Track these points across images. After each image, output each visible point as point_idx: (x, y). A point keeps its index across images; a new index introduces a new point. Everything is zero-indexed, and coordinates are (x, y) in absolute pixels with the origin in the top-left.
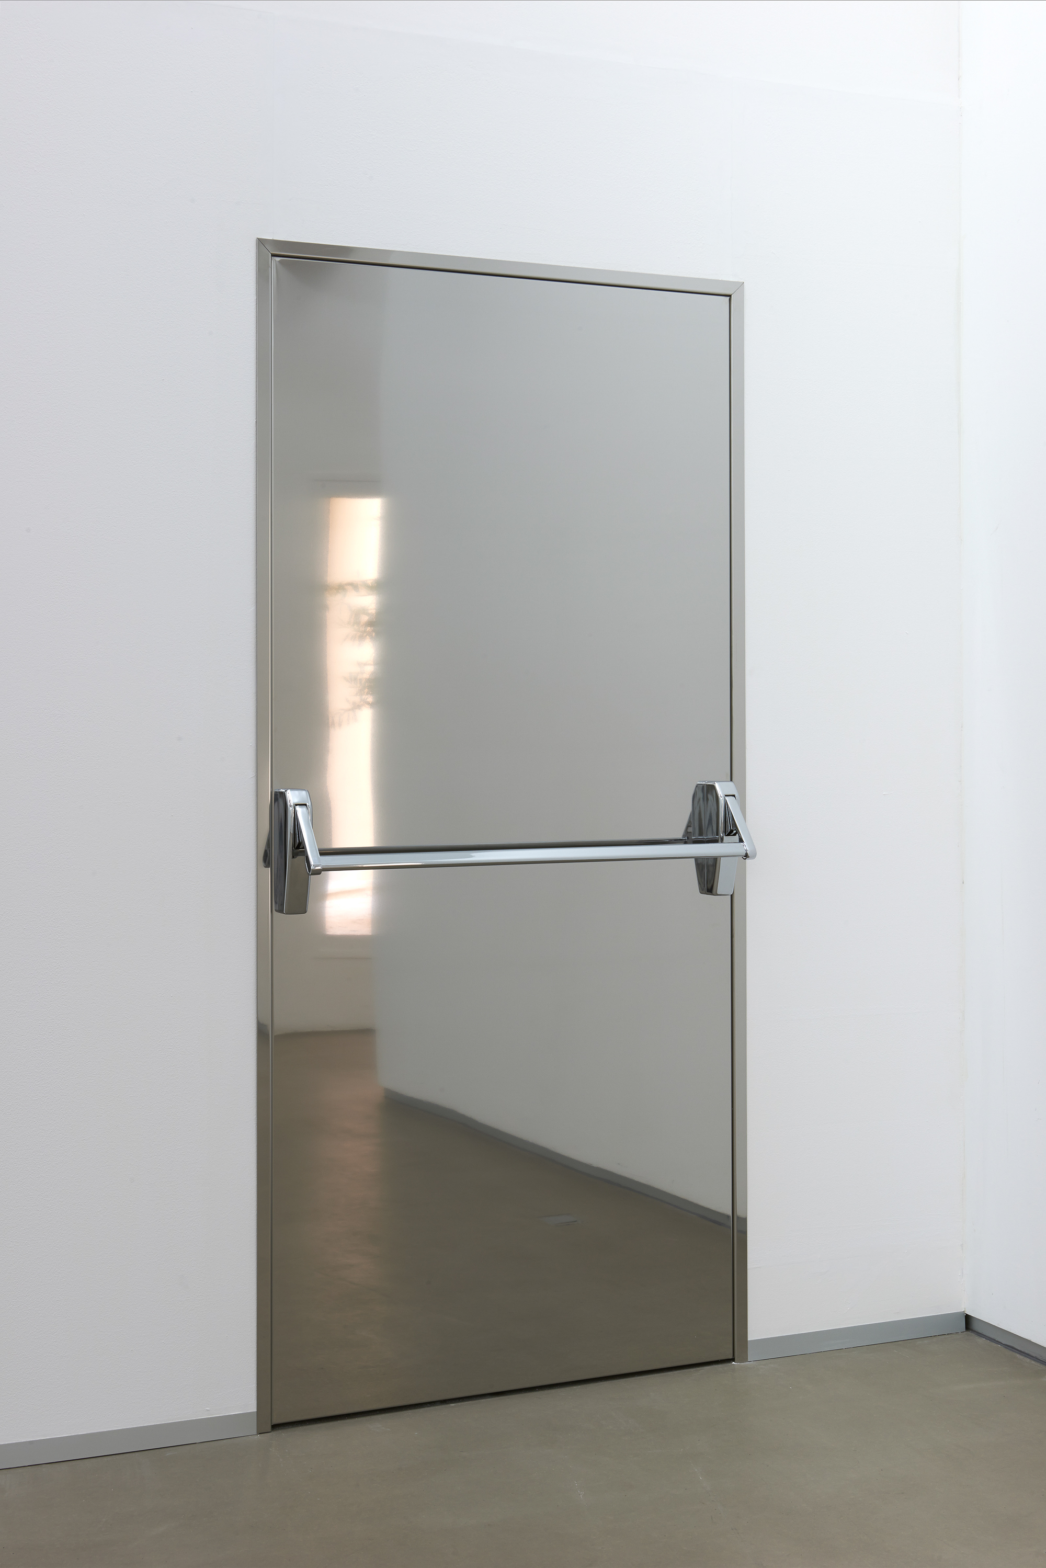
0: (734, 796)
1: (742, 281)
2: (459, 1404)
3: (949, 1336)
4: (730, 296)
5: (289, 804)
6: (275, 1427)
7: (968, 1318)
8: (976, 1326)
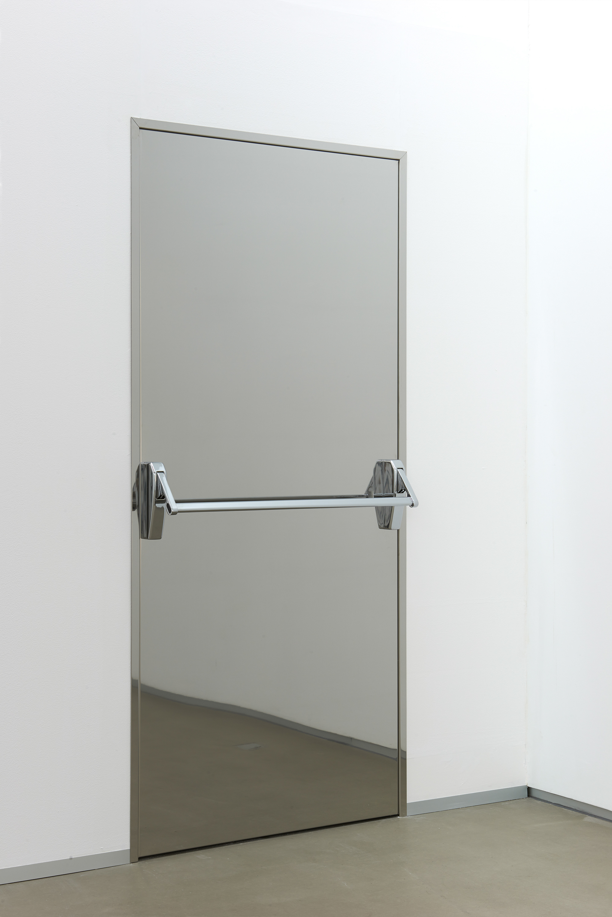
0: (402, 469)
1: (406, 151)
2: (245, 843)
3: (519, 800)
4: (399, 160)
5: (153, 471)
6: (141, 859)
7: (529, 789)
8: (534, 794)
